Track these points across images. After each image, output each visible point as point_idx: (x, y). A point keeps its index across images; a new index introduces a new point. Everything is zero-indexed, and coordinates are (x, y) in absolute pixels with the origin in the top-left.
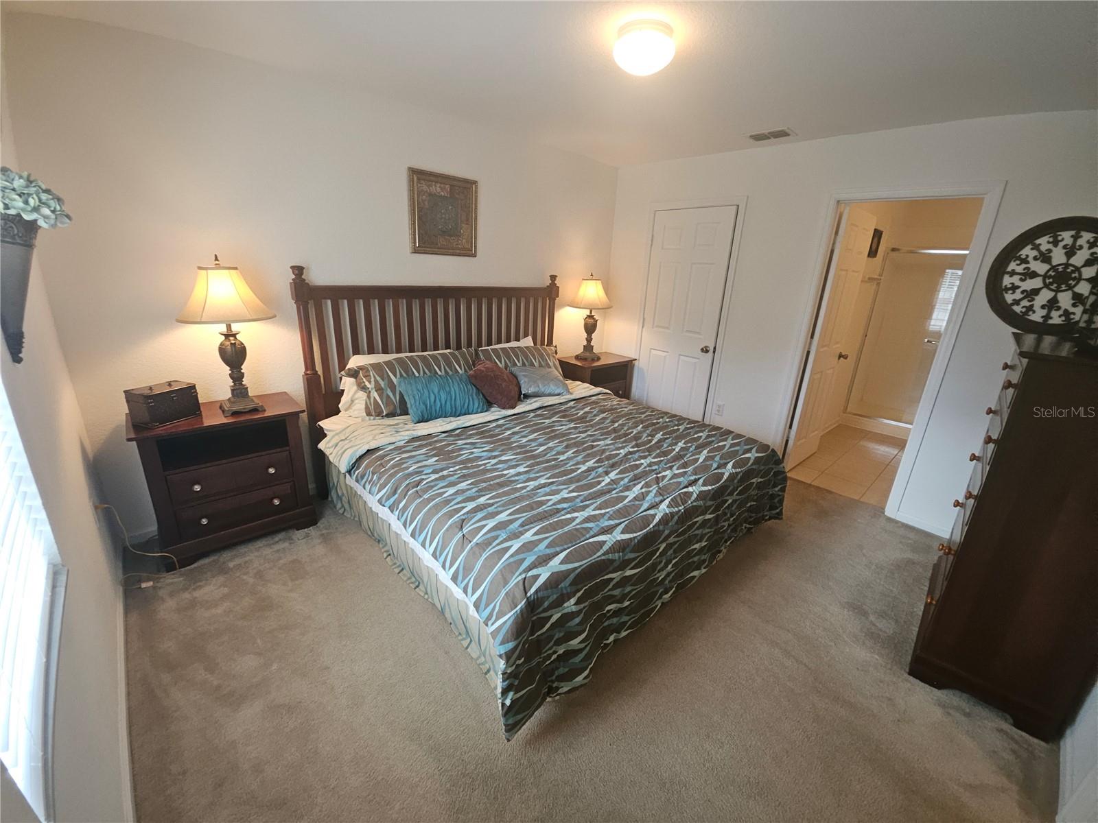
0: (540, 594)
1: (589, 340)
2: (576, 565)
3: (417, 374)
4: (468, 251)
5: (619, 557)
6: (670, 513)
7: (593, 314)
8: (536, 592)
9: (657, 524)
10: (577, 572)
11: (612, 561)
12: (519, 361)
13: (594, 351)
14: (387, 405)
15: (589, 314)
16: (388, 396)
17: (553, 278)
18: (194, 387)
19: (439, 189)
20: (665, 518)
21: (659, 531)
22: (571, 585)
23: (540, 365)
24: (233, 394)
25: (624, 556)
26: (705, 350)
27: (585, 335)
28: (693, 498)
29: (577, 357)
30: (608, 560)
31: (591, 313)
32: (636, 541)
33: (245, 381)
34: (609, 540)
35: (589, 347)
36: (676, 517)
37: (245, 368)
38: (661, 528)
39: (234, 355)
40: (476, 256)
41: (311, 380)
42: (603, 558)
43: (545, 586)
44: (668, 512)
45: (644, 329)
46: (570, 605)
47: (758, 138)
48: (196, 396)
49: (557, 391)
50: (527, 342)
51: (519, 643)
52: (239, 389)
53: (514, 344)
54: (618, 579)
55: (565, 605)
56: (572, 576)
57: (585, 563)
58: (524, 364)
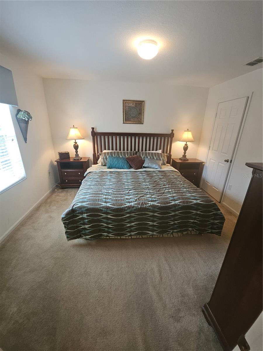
0: (76, 209)
1: (185, 153)
2: (89, 206)
3: (114, 156)
4: (140, 122)
5: (105, 210)
6: (133, 206)
7: (187, 144)
8: (75, 208)
9: (125, 207)
10: (88, 208)
11: (102, 210)
12: (149, 157)
13: (186, 157)
14: (104, 163)
15: (185, 144)
16: (105, 161)
17: (173, 131)
18: (69, 153)
19: (132, 105)
20: (129, 206)
21: (125, 209)
22: (85, 210)
23: (157, 159)
24: (76, 156)
25: (107, 210)
26: (227, 161)
27: (183, 151)
28: (148, 205)
29: (180, 159)
30: (100, 209)
31: (186, 143)
32: (113, 208)
33: (78, 153)
34: (104, 204)
35: (184, 156)
36: (135, 208)
37: (78, 150)
38: (126, 209)
39: (76, 147)
40: (143, 124)
41: (94, 155)
42: (98, 208)
43: (78, 207)
44: (132, 205)
45: (209, 151)
46: (85, 215)
47: (252, 64)
48: (69, 155)
49: (156, 167)
50: (160, 151)
51: (67, 217)
52: (77, 155)
53: (154, 152)
54: (105, 217)
55: (84, 215)
56: (86, 208)
57: (92, 207)
58: (151, 158)
